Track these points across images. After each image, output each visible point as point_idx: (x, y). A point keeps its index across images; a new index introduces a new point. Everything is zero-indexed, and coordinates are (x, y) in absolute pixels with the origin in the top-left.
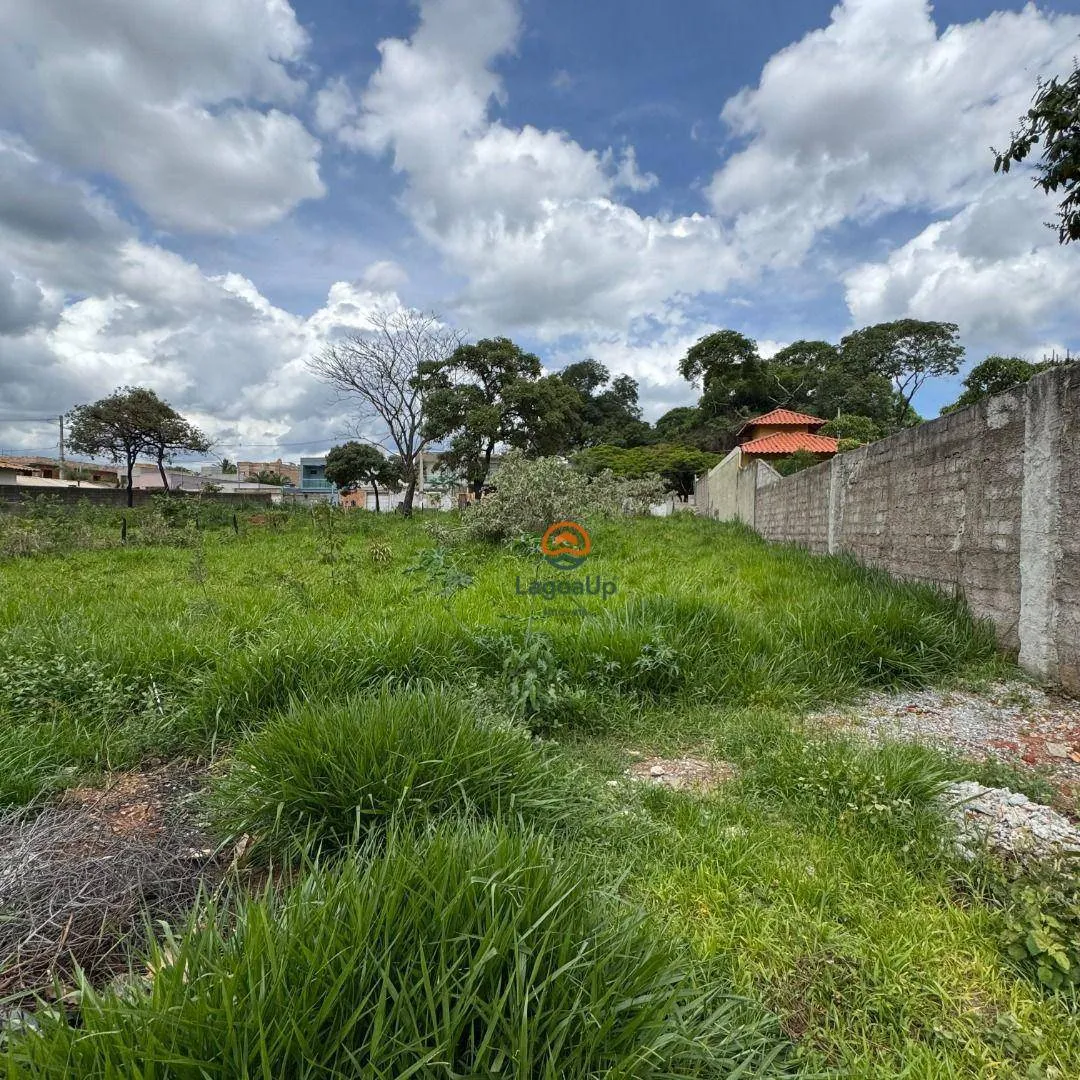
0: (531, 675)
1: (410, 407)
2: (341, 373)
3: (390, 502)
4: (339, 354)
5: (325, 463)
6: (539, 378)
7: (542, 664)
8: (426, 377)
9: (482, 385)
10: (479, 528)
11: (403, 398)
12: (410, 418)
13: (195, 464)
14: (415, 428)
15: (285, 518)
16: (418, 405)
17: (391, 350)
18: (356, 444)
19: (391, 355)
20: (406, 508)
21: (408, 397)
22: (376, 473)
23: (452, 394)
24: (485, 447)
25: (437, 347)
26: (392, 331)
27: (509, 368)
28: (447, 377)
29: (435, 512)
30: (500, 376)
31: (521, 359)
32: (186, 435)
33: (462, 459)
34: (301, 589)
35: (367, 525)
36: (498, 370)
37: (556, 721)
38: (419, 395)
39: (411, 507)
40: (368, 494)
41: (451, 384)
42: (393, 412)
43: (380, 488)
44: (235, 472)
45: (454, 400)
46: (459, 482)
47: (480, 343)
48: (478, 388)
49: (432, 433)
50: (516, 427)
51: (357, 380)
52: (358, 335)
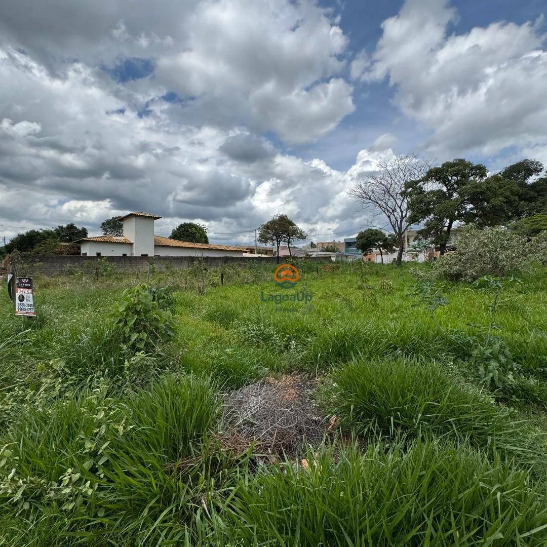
0: (493, 364)
1: (400, 207)
2: (364, 195)
3: (389, 258)
4: (363, 186)
5: (356, 241)
6: (485, 178)
7: (502, 358)
8: (409, 190)
9: (445, 189)
10: (444, 271)
11: (396, 203)
12: (400, 214)
13: (300, 245)
14: (403, 218)
15: (338, 268)
16: (405, 205)
17: (390, 179)
18: (371, 230)
19: (390, 181)
20: (398, 262)
21: (399, 202)
22: (381, 244)
23: (425, 196)
24: (447, 224)
25: (416, 172)
26: (390, 168)
27: (463, 176)
28: (422, 188)
29: (415, 263)
30: (457, 182)
31: (472, 169)
32: (298, 233)
33: (432, 232)
34: (348, 301)
35: (378, 270)
36: (456, 178)
37: (514, 396)
38: (405, 200)
39: (401, 261)
40: (377, 254)
41: (425, 192)
42: (391, 211)
43: (383, 251)
44: (316, 247)
45: (426, 200)
46: (430, 245)
47: (444, 165)
48: (442, 191)
49: (413, 220)
50: (468, 210)
51: (372, 197)
52: (372, 175)
